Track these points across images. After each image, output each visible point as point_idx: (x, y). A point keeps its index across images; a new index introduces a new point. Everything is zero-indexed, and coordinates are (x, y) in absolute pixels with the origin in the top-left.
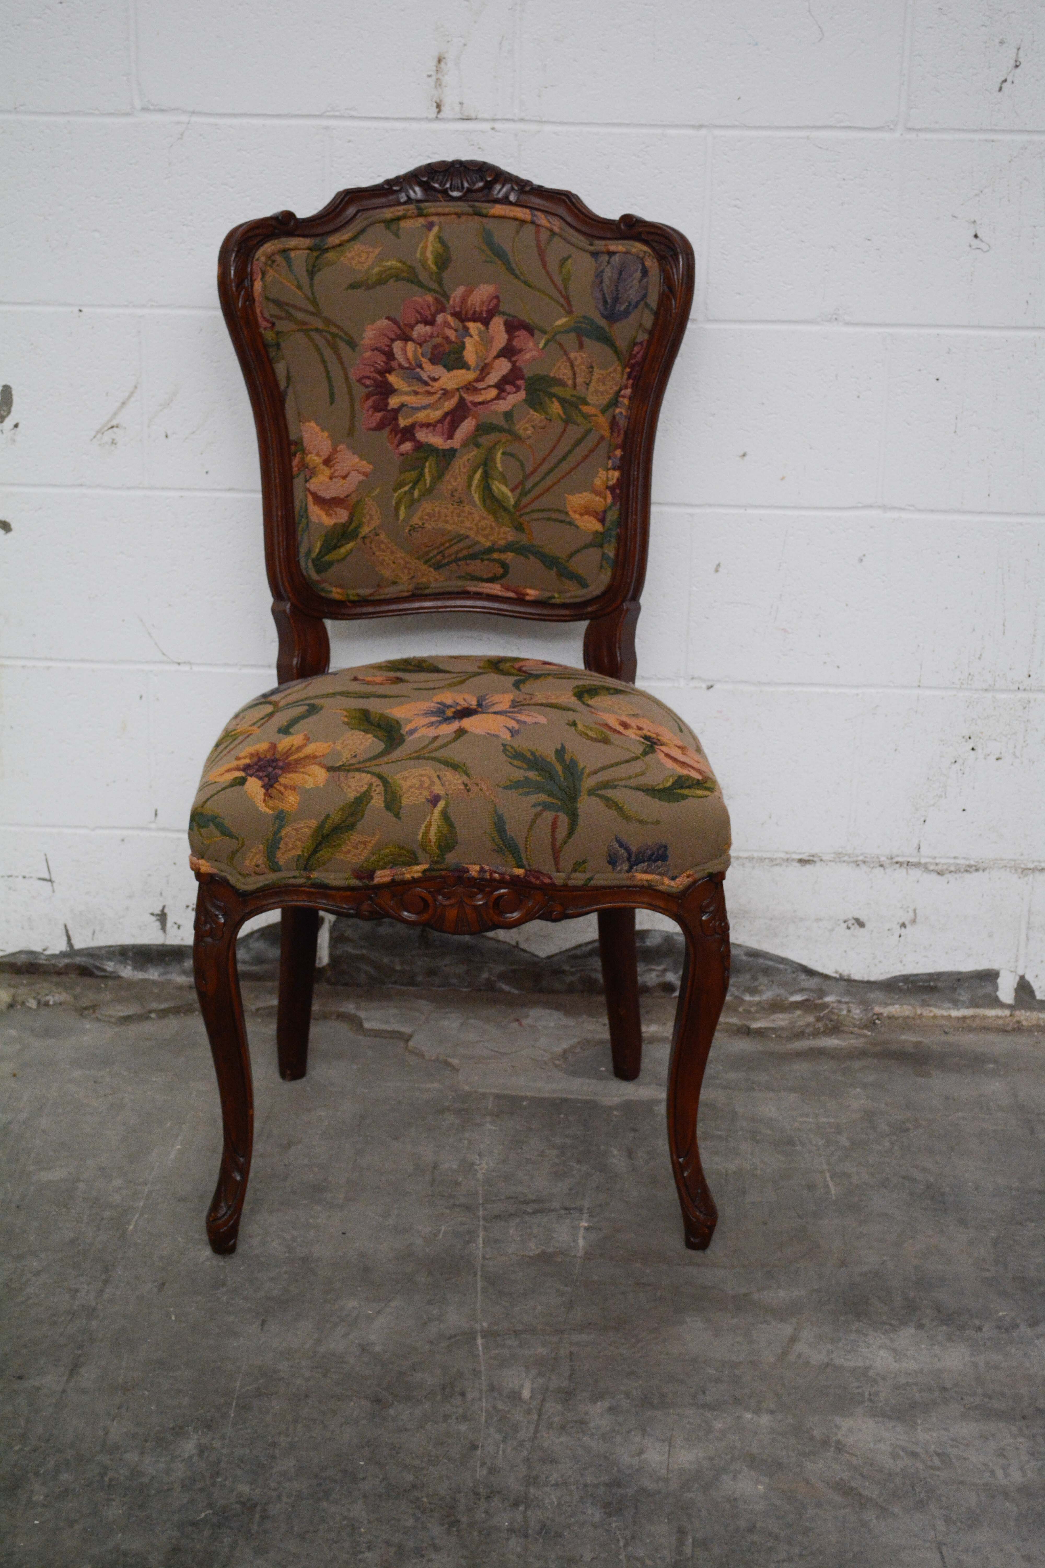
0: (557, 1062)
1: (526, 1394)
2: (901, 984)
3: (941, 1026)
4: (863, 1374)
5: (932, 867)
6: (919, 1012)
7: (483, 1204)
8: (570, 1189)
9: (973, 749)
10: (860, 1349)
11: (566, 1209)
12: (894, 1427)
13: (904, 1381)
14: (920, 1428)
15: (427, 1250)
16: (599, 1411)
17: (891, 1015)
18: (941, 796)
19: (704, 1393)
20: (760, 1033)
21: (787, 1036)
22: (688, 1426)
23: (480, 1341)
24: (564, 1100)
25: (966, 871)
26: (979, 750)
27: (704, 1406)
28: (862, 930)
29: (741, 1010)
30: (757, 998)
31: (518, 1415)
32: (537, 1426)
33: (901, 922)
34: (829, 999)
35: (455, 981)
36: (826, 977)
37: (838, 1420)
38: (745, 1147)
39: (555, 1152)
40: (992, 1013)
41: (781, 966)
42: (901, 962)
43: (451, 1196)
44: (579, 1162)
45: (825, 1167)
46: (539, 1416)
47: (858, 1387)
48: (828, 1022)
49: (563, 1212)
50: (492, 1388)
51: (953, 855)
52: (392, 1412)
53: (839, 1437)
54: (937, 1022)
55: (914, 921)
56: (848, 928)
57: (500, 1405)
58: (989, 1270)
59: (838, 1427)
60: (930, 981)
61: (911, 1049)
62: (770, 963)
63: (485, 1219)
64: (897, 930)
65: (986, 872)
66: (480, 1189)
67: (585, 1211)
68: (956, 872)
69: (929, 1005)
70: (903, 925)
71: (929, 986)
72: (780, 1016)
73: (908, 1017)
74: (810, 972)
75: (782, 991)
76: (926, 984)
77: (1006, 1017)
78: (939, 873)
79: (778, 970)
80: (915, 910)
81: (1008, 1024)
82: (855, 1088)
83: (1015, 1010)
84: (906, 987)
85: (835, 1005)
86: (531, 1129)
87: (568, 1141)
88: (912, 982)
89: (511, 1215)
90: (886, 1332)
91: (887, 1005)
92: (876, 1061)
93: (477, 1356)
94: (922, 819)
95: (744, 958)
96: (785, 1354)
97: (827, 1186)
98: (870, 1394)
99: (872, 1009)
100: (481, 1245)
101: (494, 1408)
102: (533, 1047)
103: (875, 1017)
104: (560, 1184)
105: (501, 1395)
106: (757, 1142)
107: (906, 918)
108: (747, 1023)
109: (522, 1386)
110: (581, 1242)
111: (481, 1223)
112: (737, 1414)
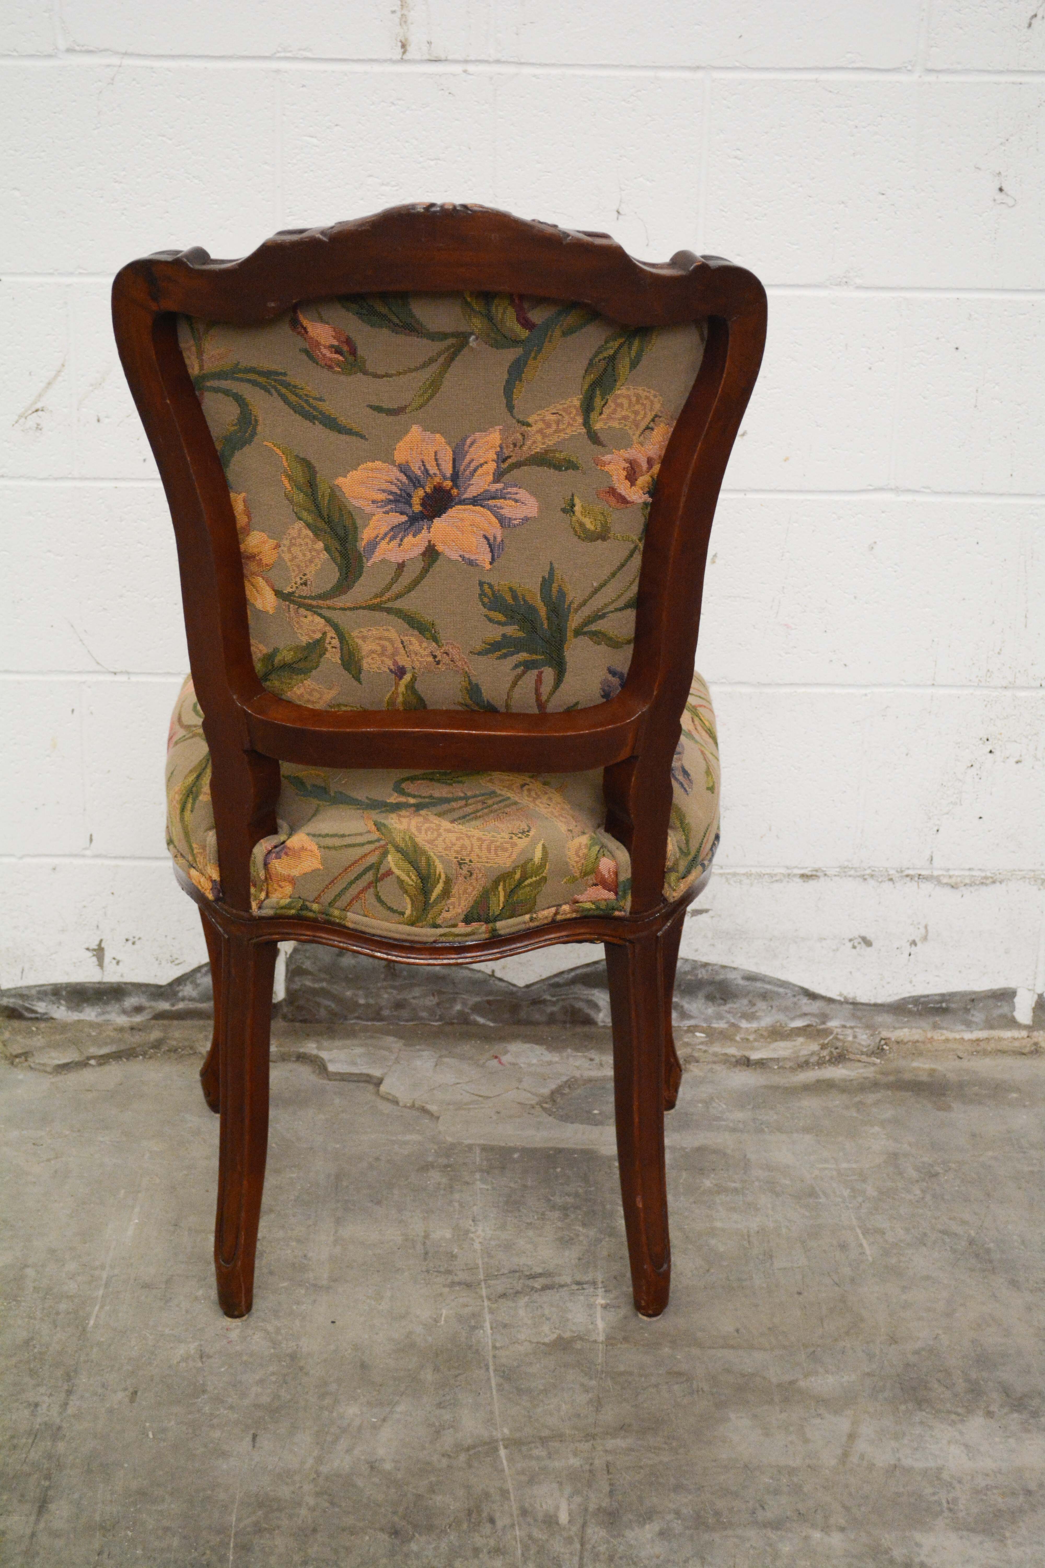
0: (545, 1105)
1: (563, 1518)
2: (910, 1006)
3: (954, 1050)
4: (935, 1476)
5: (945, 880)
6: (929, 1035)
7: (485, 1280)
8: (579, 1259)
9: (991, 752)
10: (928, 1445)
11: (578, 1283)
12: (981, 1543)
13: (983, 1484)
14: (1009, 1542)
15: (430, 1339)
16: (649, 1536)
17: (899, 1040)
18: (955, 804)
19: (763, 1508)
20: (761, 1064)
21: (791, 1067)
22: (751, 1552)
23: (502, 1452)
24: (560, 1151)
25: (982, 883)
26: (997, 752)
27: (766, 1525)
28: (869, 949)
29: (738, 1038)
30: (754, 1025)
31: (557, 1546)
32: (581, 1558)
33: (911, 939)
34: (831, 1024)
35: (424, 1014)
36: (830, 1000)
37: (918, 1536)
38: (764, 1200)
39: (557, 1214)
40: (1008, 1034)
41: (781, 990)
42: (911, 982)
43: (449, 1272)
44: (584, 1225)
45: (855, 1222)
46: (582, 1545)
47: (934, 1494)
48: (833, 1050)
49: (575, 1287)
50: (524, 1512)
51: (968, 867)
52: (414, 1547)
53: (923, 1558)
54: (950, 1045)
55: (925, 938)
56: (854, 947)
57: (536, 1533)
59: (918, 1545)
60: (941, 1002)
61: (924, 1078)
62: (768, 987)
63: (489, 1299)
64: (907, 948)
65: (1004, 884)
66: (480, 1262)
67: (600, 1285)
68: (971, 885)
69: (940, 1028)
70: (914, 943)
71: (941, 1008)
72: (782, 1044)
73: (918, 1041)
74: (813, 996)
75: (781, 1017)
76: (939, 1005)
77: (1023, 1038)
78: (952, 887)
79: (778, 994)
80: (926, 927)
81: (1025, 1047)
82: (872, 1126)
83: (1033, 1031)
84: (915, 1009)
85: (839, 1030)
86: (525, 1186)
87: (570, 1200)
88: (922, 1003)
89: (517, 1292)
90: (953, 1423)
91: (895, 1028)
92: (890, 1093)
93: (503, 1470)
94: (936, 829)
95: (741, 982)
96: (845, 1455)
97: (861, 1245)
98: (948, 1503)
99: (879, 1033)
100: (489, 1332)
101: (530, 1537)
102: (518, 1088)
103: (883, 1042)
104: (567, 1253)
105: (535, 1520)
106: (777, 1195)
107: (917, 935)
108: (747, 1054)
109: (557, 1508)
110: (600, 1325)
111: (486, 1303)
112: (804, 1534)
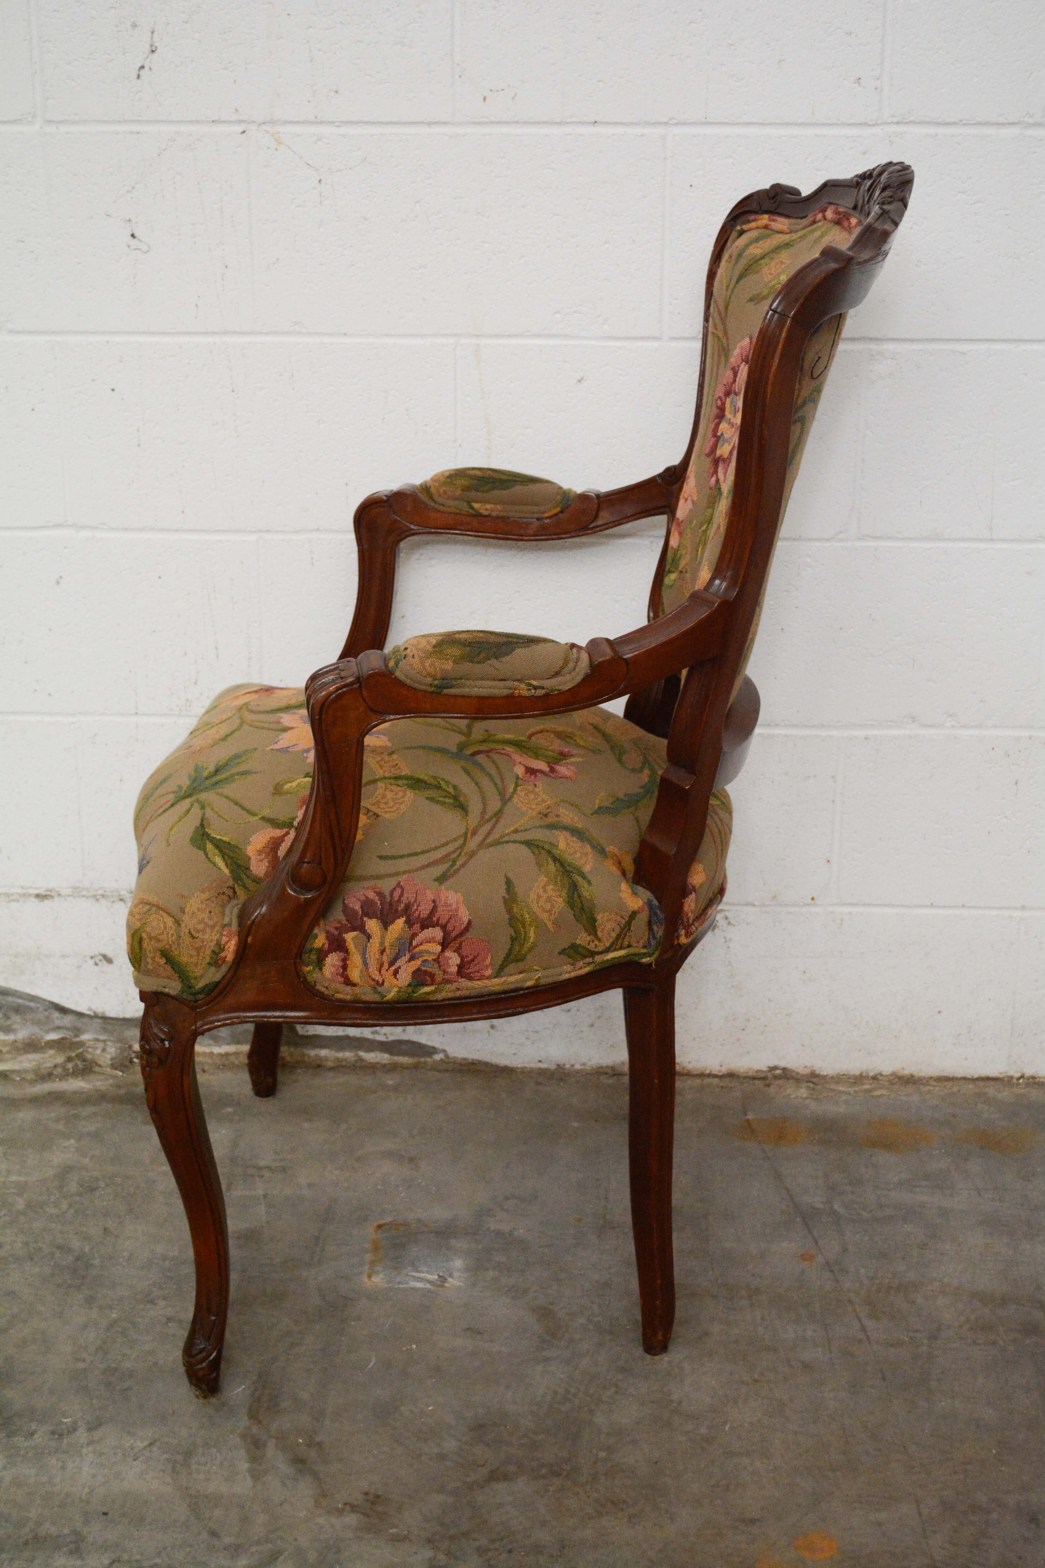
58: (84, 1361)
